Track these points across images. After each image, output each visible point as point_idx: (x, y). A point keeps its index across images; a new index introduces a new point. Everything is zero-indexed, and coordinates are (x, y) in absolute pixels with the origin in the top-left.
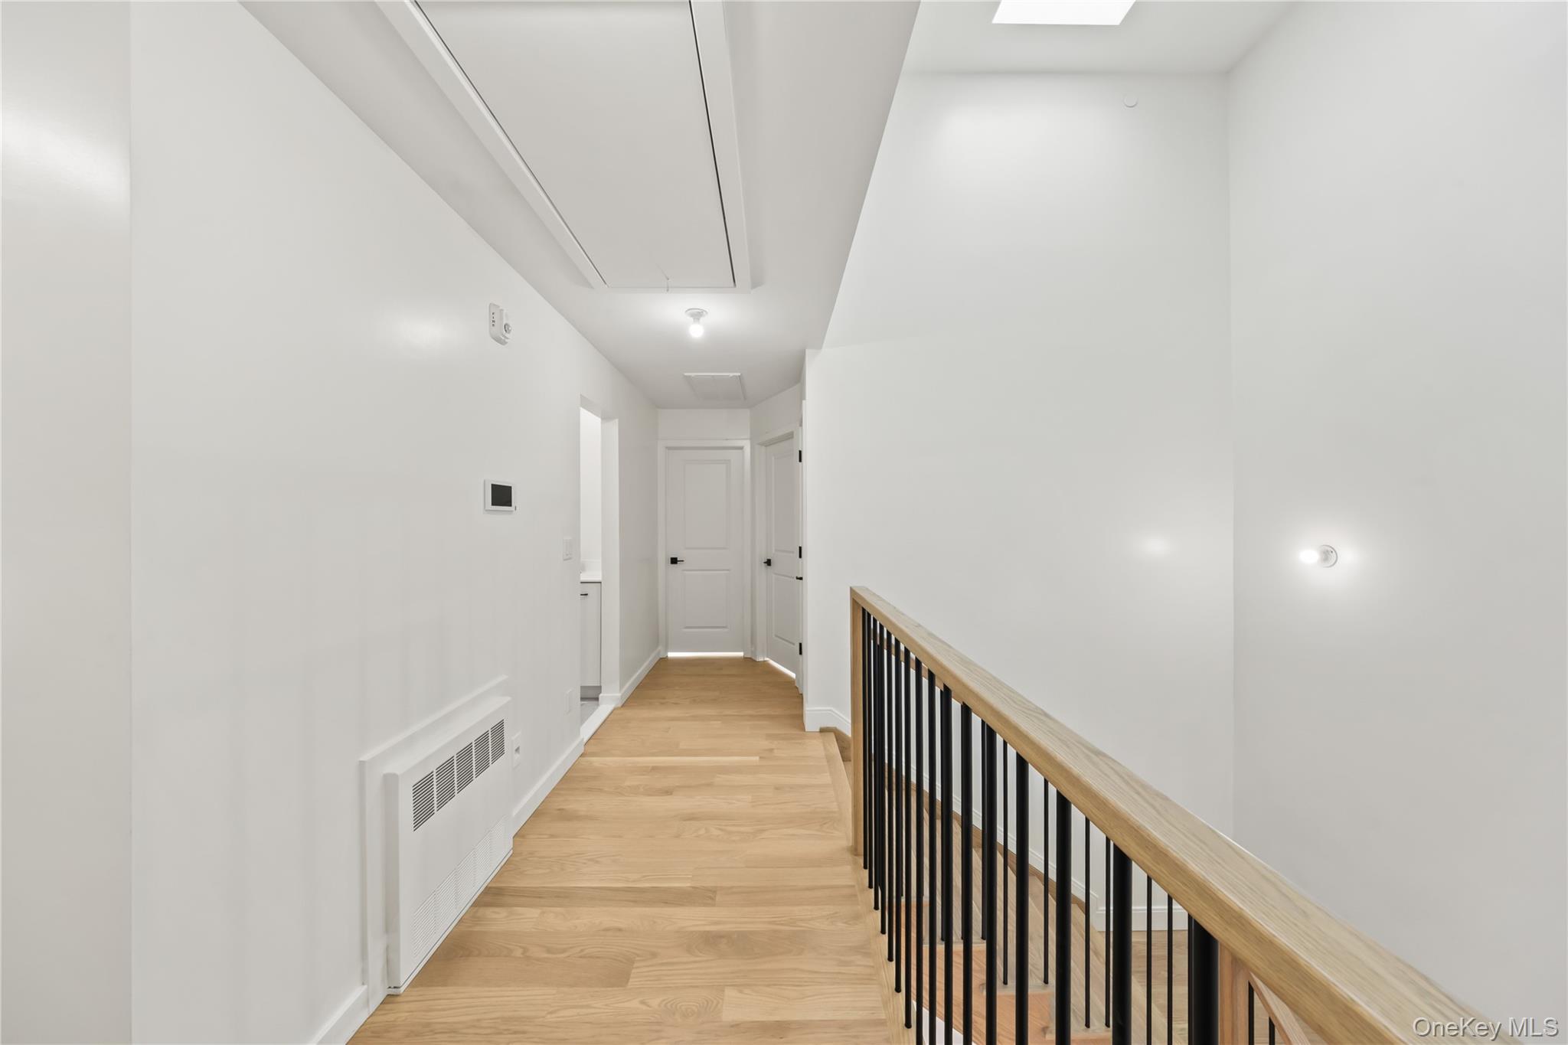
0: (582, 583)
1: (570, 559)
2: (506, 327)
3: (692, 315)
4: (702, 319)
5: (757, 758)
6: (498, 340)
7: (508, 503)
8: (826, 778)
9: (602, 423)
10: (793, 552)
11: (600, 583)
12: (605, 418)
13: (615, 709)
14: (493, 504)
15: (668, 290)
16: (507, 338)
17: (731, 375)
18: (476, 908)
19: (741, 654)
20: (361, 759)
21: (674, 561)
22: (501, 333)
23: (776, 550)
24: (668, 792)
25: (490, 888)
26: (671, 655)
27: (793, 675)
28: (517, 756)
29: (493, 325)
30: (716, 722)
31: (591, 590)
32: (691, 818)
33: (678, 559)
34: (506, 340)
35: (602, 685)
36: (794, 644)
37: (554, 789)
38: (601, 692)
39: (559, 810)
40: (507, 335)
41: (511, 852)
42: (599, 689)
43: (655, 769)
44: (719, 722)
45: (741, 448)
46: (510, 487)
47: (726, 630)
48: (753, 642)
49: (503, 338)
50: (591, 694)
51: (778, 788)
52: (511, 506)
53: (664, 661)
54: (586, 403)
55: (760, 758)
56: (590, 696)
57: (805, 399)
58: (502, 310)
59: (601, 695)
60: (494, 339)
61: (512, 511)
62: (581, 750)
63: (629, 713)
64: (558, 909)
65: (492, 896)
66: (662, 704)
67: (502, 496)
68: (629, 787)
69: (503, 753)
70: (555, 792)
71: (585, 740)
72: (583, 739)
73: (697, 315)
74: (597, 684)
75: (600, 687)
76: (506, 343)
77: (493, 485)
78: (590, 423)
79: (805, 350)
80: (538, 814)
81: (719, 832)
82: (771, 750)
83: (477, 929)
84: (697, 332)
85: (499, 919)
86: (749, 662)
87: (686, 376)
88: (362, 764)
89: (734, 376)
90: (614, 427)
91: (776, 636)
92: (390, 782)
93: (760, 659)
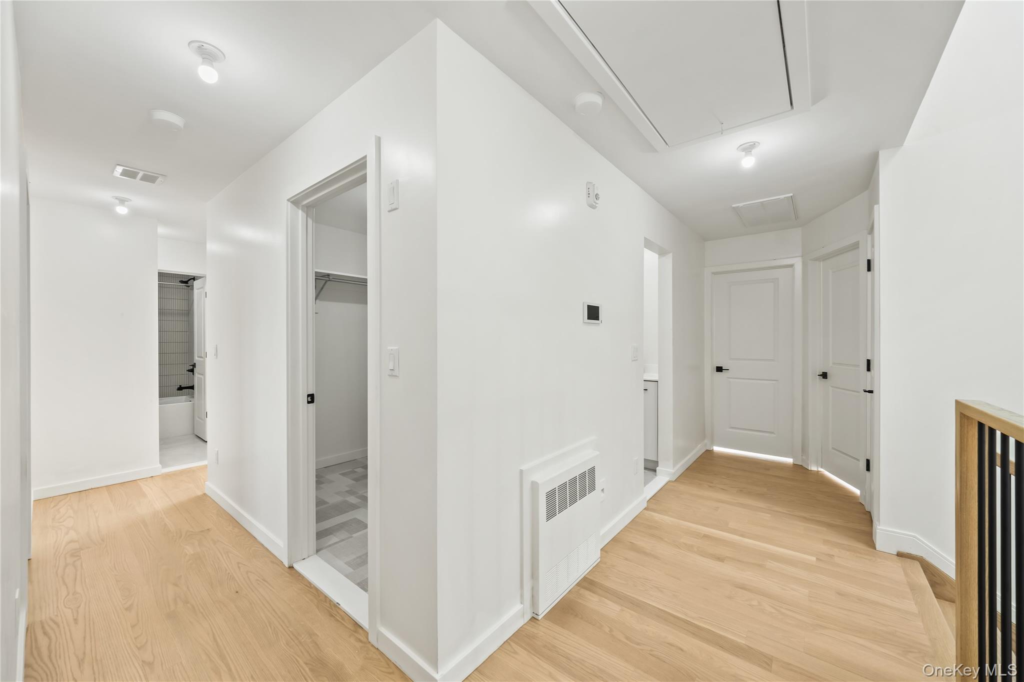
0: (644, 381)
1: (636, 360)
2: (597, 197)
3: (744, 150)
4: (753, 151)
5: (814, 559)
6: (593, 207)
7: (597, 318)
8: (910, 605)
9: (659, 258)
10: (858, 366)
11: (657, 382)
12: (662, 253)
13: (669, 481)
14: (588, 319)
15: (722, 134)
16: (597, 204)
17: (782, 197)
18: (579, 588)
19: (790, 461)
20: (521, 468)
21: (719, 369)
22: (593, 198)
23: (834, 363)
24: (720, 559)
25: (586, 578)
26: (717, 449)
27: (857, 492)
28: (602, 495)
29: (589, 197)
30: (768, 515)
31: (651, 386)
32: (743, 587)
33: (723, 368)
34: (597, 205)
35: (659, 461)
36: (858, 460)
37: (626, 526)
38: (658, 466)
39: (631, 542)
40: (597, 202)
41: (599, 560)
42: (656, 463)
43: (706, 537)
44: (770, 515)
45: (792, 266)
46: (598, 307)
47: (773, 435)
48: (804, 450)
49: (594, 204)
50: (650, 466)
51: (840, 594)
52: (598, 320)
53: (709, 453)
54: (648, 244)
55: (817, 559)
56: (651, 467)
57: (877, 202)
58: (594, 185)
59: (657, 468)
60: (590, 207)
61: (599, 324)
62: (645, 505)
63: (682, 487)
64: (633, 612)
65: (587, 583)
66: (710, 486)
67: (593, 313)
68: (685, 544)
69: (594, 489)
70: (627, 528)
71: (648, 498)
72: (646, 497)
73: (748, 149)
74: (654, 459)
75: (657, 462)
76: (596, 207)
77: (588, 306)
78: (651, 258)
79: (878, 152)
80: (615, 540)
81: (773, 611)
82: (832, 556)
83: (580, 601)
84: (748, 163)
85: (592, 601)
86: (799, 469)
87: (734, 207)
88: (521, 471)
89: (784, 198)
90: (669, 260)
91: (833, 448)
92: (534, 486)
93: (814, 468)
